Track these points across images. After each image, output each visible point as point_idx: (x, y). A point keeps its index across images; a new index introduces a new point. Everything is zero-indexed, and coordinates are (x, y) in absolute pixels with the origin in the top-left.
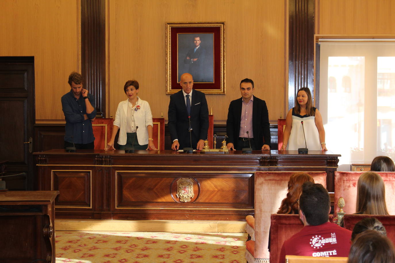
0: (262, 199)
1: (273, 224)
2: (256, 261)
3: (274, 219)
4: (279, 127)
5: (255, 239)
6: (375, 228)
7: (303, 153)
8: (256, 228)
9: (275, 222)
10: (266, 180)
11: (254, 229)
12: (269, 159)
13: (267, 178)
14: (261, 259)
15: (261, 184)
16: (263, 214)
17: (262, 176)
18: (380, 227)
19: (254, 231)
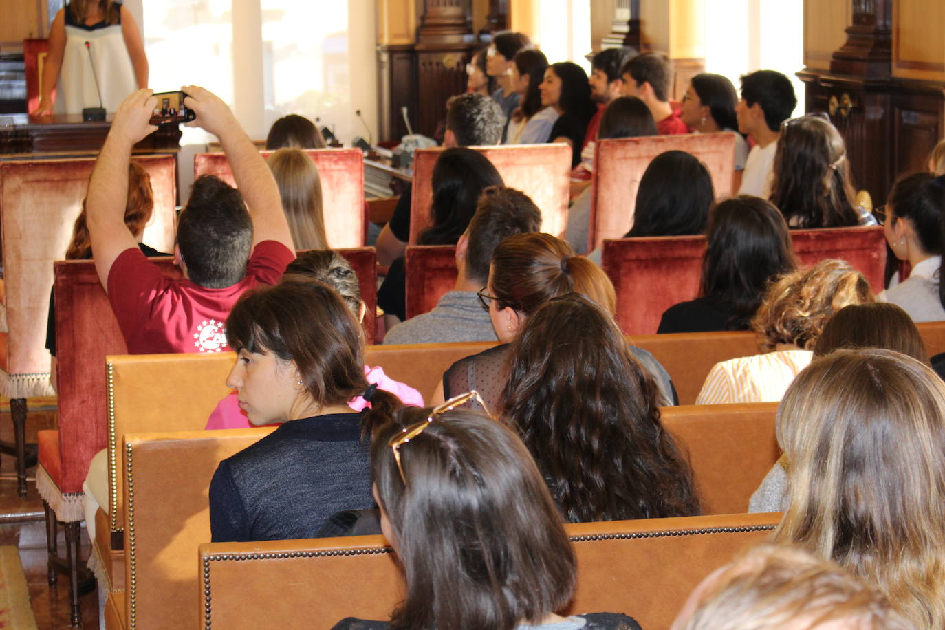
0: (21, 228)
1: (60, 284)
2: (13, 381)
3: (63, 273)
4: (28, 57)
5: (9, 328)
6: (332, 271)
7: (95, 120)
8: (9, 301)
9: (67, 280)
10: (27, 182)
11: (4, 303)
12: (11, 136)
13: (31, 177)
14: (26, 375)
15: (16, 192)
16: (23, 267)
17: (16, 173)
18: (343, 270)
19: (5, 309)
